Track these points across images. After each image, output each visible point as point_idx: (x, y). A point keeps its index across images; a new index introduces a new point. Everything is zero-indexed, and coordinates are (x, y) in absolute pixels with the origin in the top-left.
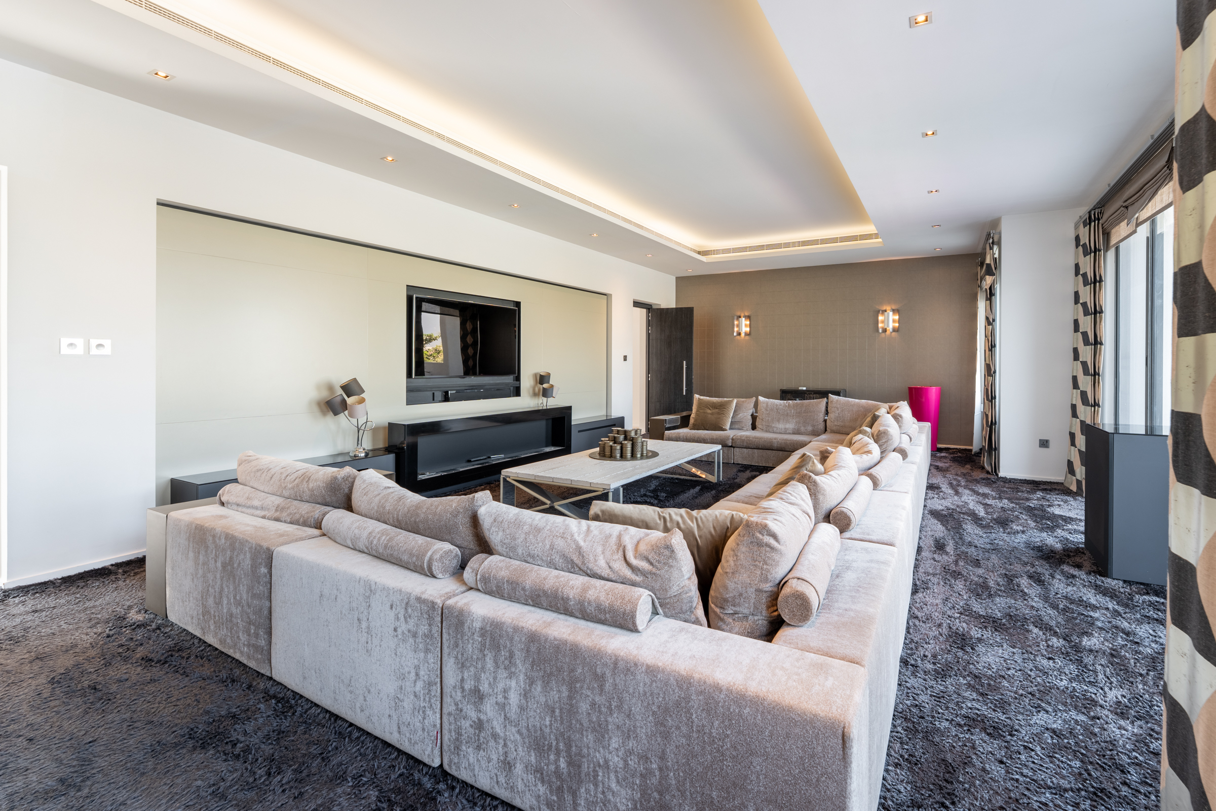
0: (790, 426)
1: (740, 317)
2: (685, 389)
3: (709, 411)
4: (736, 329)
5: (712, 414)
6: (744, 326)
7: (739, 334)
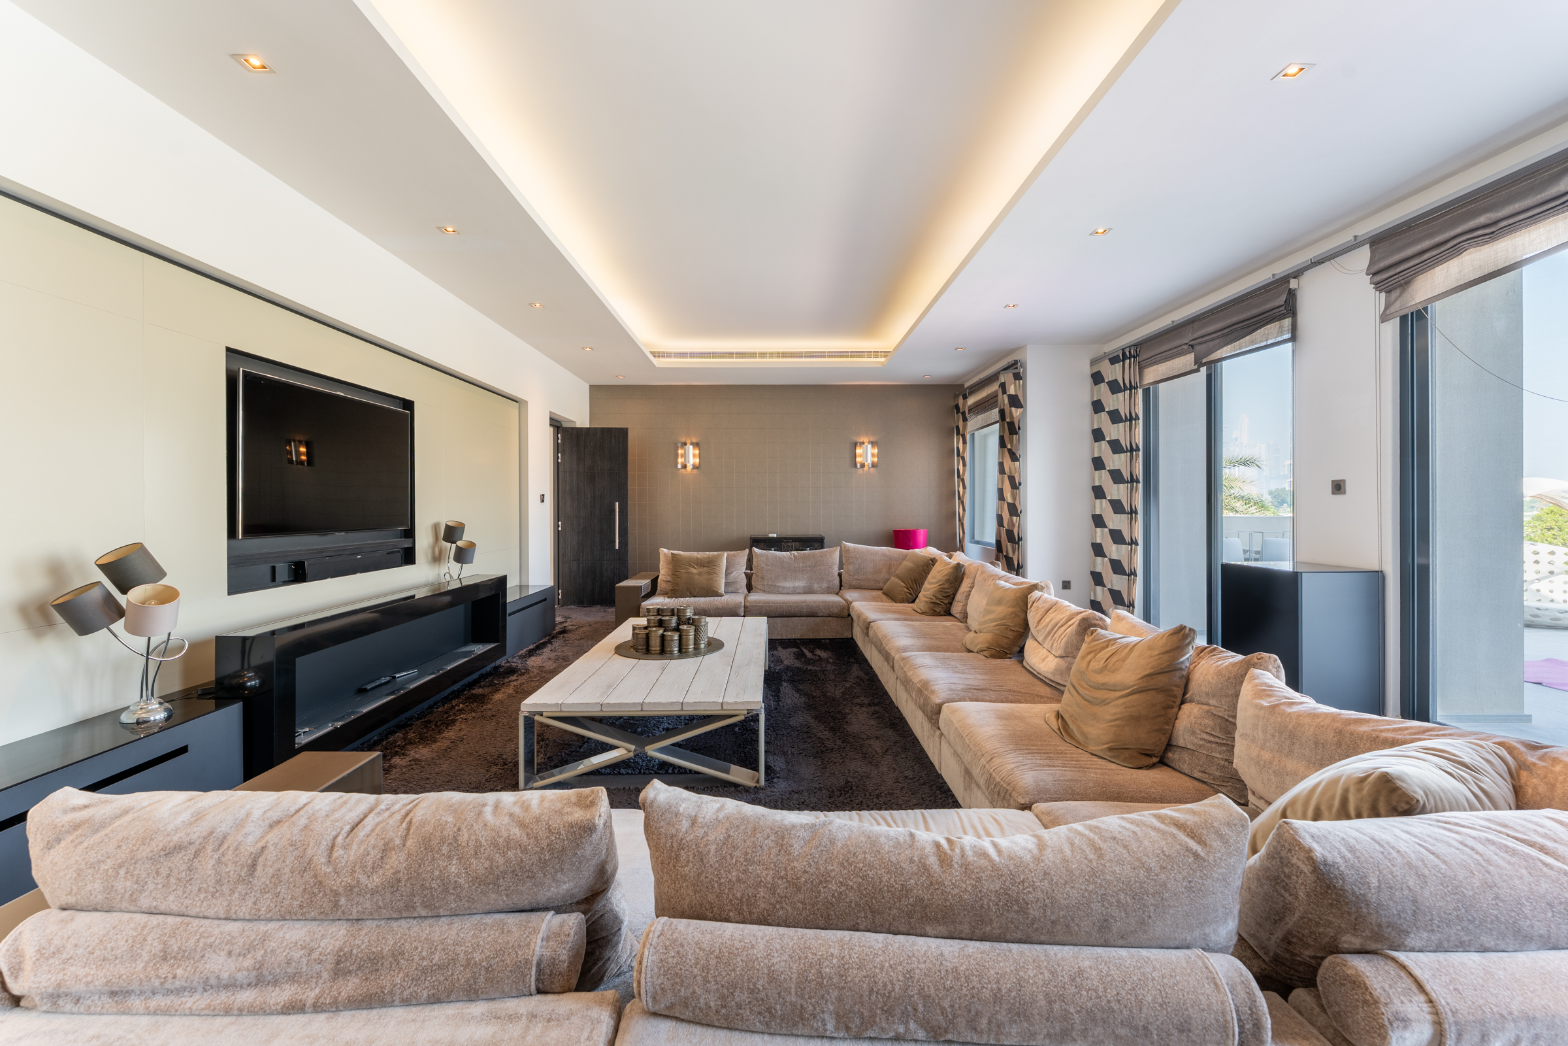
0: (800, 584)
1: (685, 444)
2: (617, 541)
3: (694, 571)
4: (680, 460)
5: (700, 574)
6: (691, 456)
7: (685, 467)
